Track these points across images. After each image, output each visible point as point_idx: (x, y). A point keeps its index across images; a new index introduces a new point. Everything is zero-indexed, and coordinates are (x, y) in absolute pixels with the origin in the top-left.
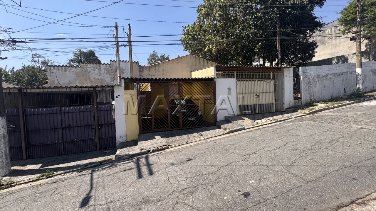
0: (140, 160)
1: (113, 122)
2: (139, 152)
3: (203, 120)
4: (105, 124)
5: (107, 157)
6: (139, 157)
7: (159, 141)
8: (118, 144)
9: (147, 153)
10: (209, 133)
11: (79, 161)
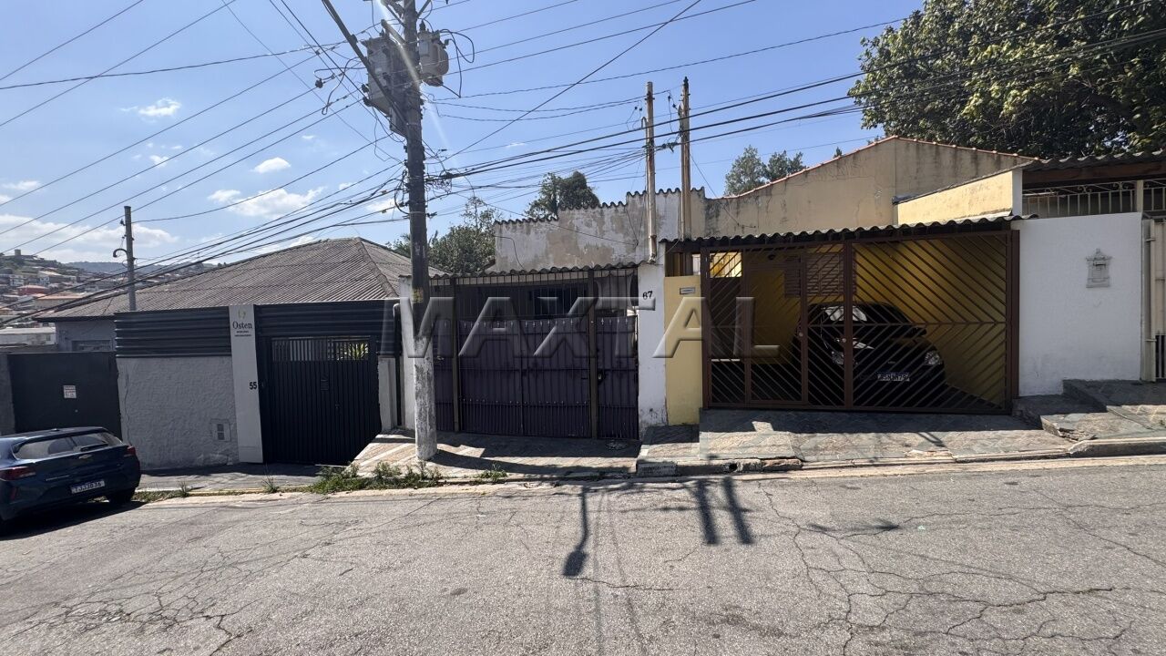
0: (708, 488)
1: (632, 367)
2: (704, 463)
3: (944, 387)
4: (613, 371)
5: (615, 459)
6: (705, 480)
7: (768, 441)
8: (642, 430)
9: (727, 472)
10: (975, 441)
11: (555, 458)
